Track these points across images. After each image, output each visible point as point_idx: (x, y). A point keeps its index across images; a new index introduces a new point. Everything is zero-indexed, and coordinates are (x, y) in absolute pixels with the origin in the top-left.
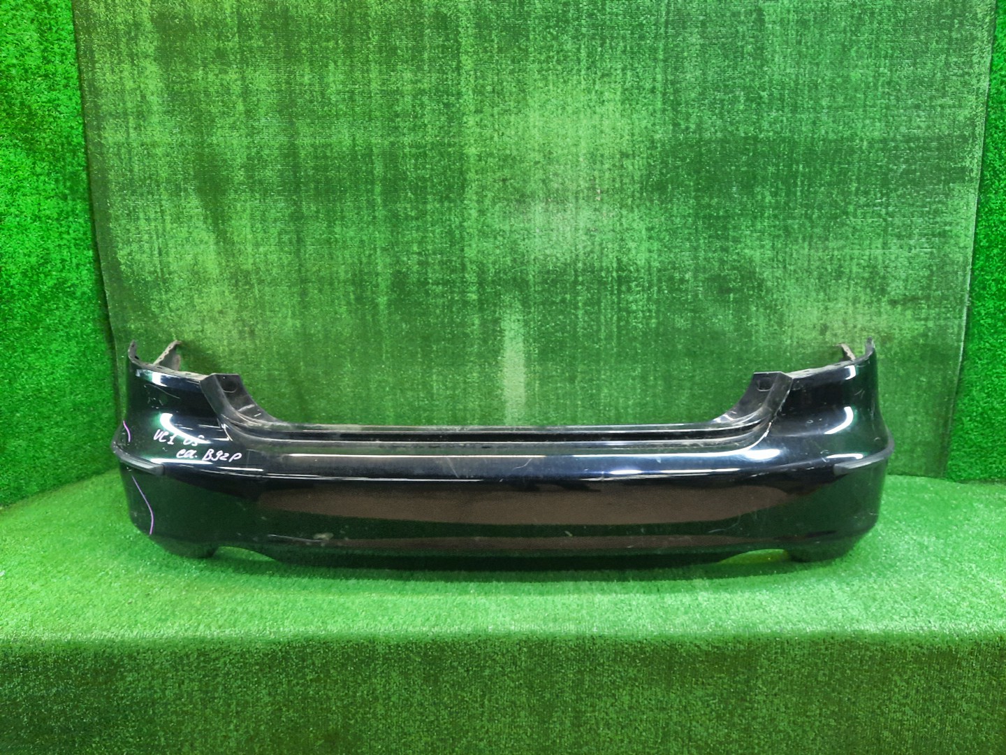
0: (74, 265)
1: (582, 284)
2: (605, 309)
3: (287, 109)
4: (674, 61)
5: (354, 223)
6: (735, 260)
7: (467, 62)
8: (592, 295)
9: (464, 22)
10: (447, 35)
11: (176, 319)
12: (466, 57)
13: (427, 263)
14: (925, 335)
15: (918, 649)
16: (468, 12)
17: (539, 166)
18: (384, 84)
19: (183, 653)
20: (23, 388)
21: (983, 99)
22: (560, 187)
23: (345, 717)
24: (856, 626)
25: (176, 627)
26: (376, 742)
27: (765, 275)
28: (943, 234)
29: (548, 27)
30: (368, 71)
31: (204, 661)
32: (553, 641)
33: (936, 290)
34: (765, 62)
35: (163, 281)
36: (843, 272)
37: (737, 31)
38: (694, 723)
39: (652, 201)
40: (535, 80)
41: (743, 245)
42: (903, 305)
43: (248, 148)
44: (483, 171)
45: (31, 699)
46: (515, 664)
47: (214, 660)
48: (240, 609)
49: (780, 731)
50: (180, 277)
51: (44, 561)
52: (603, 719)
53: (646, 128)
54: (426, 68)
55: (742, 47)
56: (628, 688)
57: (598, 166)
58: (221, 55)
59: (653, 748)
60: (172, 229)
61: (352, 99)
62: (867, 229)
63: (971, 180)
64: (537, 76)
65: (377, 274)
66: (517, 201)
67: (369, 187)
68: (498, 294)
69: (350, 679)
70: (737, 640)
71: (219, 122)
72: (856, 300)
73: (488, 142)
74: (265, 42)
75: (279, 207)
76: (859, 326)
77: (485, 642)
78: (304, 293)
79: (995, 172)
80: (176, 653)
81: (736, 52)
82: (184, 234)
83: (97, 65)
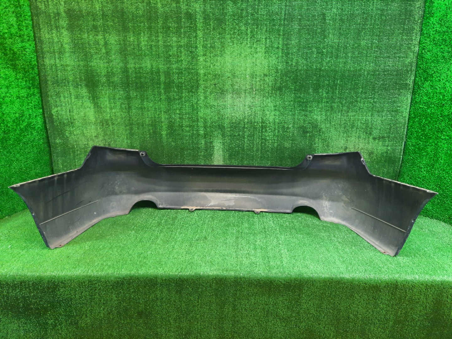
0: (34, 116)
1: (247, 128)
2: (256, 139)
3: (124, 52)
4: (287, 36)
5: (152, 100)
6: (310, 120)
7: (200, 34)
8: (251, 133)
9: (198, 17)
10: (191, 22)
11: (76, 139)
12: (199, 32)
13: (183, 118)
14: (387, 153)
15: (365, 285)
16: (201, 12)
17: (229, 79)
18: (164, 42)
19: (83, 281)
20: (15, 168)
21: (416, 55)
22: (238, 88)
23: (145, 305)
24: (341, 275)
25: (80, 271)
26: (157, 315)
27: (322, 126)
28: (396, 111)
29: (234, 20)
30: (158, 36)
31: (91, 284)
32: (225, 279)
33: (392, 134)
34: (325, 37)
35: (71, 123)
36: (354, 126)
37: (314, 23)
38: (278, 310)
39: (276, 94)
40: (229, 42)
41: (313, 114)
42: (379, 140)
43: (107, 68)
44: (206, 81)
45: (23, 297)
46: (211, 287)
47: (95, 284)
48: (105, 264)
49: (311, 314)
50: (78, 121)
51: (26, 241)
52: (244, 308)
53: (275, 64)
54: (182, 36)
55: (316, 30)
56: (254, 297)
57: (254, 79)
58: (95, 27)
59: (263, 319)
60: (75, 101)
61: (151, 48)
62: (365, 108)
63: (409, 89)
64: (229, 41)
65: (162, 122)
66: (220, 93)
67: (158, 86)
68: (212, 132)
69: (147, 292)
70: (295, 280)
71: (95, 57)
72: (359, 137)
73: (208, 68)
74: (113, 23)
75: (121, 93)
76: (360, 148)
77: (199, 279)
78: (131, 129)
79: (419, 86)
80: (80, 281)
81: (313, 32)
82: (80, 104)
83: (42, 31)
